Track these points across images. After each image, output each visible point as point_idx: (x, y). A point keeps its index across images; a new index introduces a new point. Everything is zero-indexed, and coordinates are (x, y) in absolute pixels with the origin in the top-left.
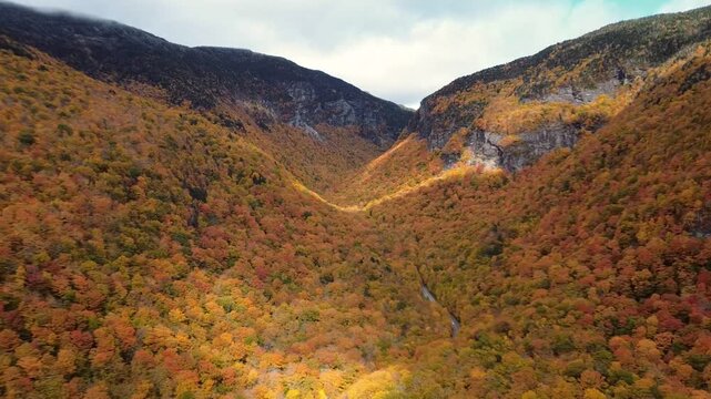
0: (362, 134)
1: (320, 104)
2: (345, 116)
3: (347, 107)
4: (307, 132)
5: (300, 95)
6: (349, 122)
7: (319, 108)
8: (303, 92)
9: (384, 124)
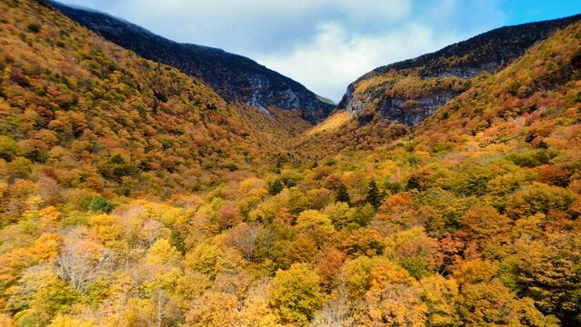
0: (303, 117)
1: (272, 92)
2: (291, 103)
3: (293, 96)
4: (261, 110)
5: (257, 84)
6: (294, 108)
7: (271, 95)
8: (260, 82)
9: (321, 111)
